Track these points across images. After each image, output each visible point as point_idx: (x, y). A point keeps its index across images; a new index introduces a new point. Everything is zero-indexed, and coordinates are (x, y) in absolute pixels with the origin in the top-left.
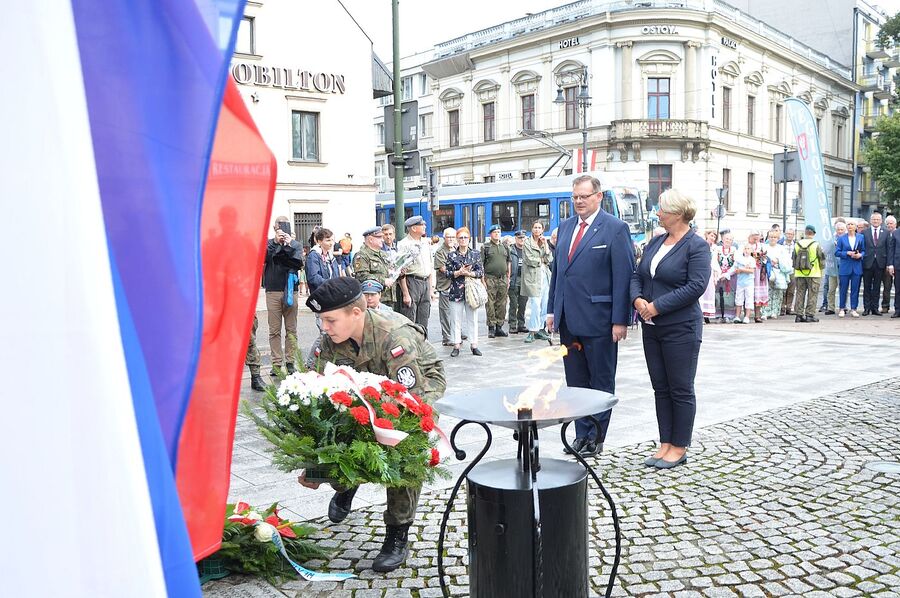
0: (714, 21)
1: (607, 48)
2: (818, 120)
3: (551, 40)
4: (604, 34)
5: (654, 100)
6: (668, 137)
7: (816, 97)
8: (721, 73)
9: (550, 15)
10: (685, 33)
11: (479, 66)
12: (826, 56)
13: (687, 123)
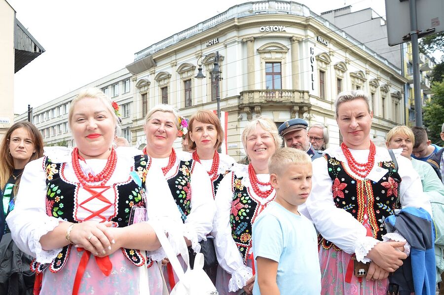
0: (310, 23)
1: (237, 43)
2: (383, 99)
3: (201, 42)
4: (234, 34)
5: (270, 77)
6: (280, 102)
7: (382, 83)
8: (317, 60)
9: (200, 27)
10: (291, 31)
11: (159, 64)
12: (385, 59)
13: (294, 92)
